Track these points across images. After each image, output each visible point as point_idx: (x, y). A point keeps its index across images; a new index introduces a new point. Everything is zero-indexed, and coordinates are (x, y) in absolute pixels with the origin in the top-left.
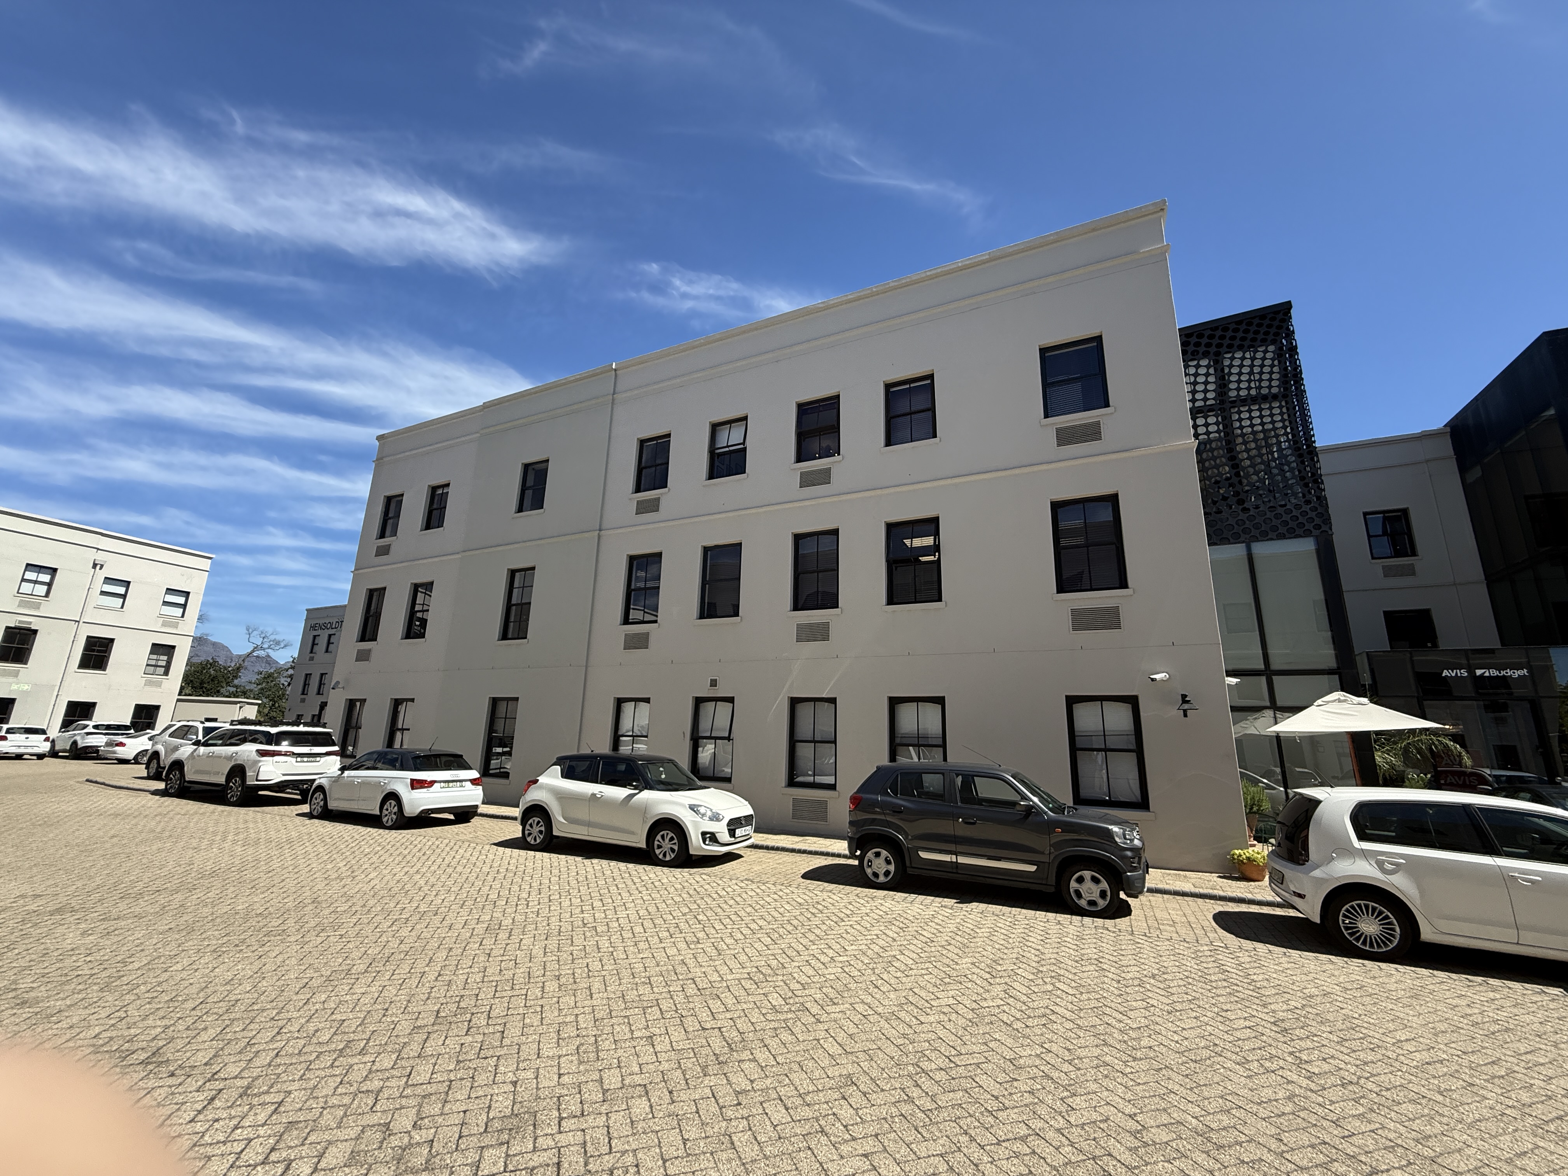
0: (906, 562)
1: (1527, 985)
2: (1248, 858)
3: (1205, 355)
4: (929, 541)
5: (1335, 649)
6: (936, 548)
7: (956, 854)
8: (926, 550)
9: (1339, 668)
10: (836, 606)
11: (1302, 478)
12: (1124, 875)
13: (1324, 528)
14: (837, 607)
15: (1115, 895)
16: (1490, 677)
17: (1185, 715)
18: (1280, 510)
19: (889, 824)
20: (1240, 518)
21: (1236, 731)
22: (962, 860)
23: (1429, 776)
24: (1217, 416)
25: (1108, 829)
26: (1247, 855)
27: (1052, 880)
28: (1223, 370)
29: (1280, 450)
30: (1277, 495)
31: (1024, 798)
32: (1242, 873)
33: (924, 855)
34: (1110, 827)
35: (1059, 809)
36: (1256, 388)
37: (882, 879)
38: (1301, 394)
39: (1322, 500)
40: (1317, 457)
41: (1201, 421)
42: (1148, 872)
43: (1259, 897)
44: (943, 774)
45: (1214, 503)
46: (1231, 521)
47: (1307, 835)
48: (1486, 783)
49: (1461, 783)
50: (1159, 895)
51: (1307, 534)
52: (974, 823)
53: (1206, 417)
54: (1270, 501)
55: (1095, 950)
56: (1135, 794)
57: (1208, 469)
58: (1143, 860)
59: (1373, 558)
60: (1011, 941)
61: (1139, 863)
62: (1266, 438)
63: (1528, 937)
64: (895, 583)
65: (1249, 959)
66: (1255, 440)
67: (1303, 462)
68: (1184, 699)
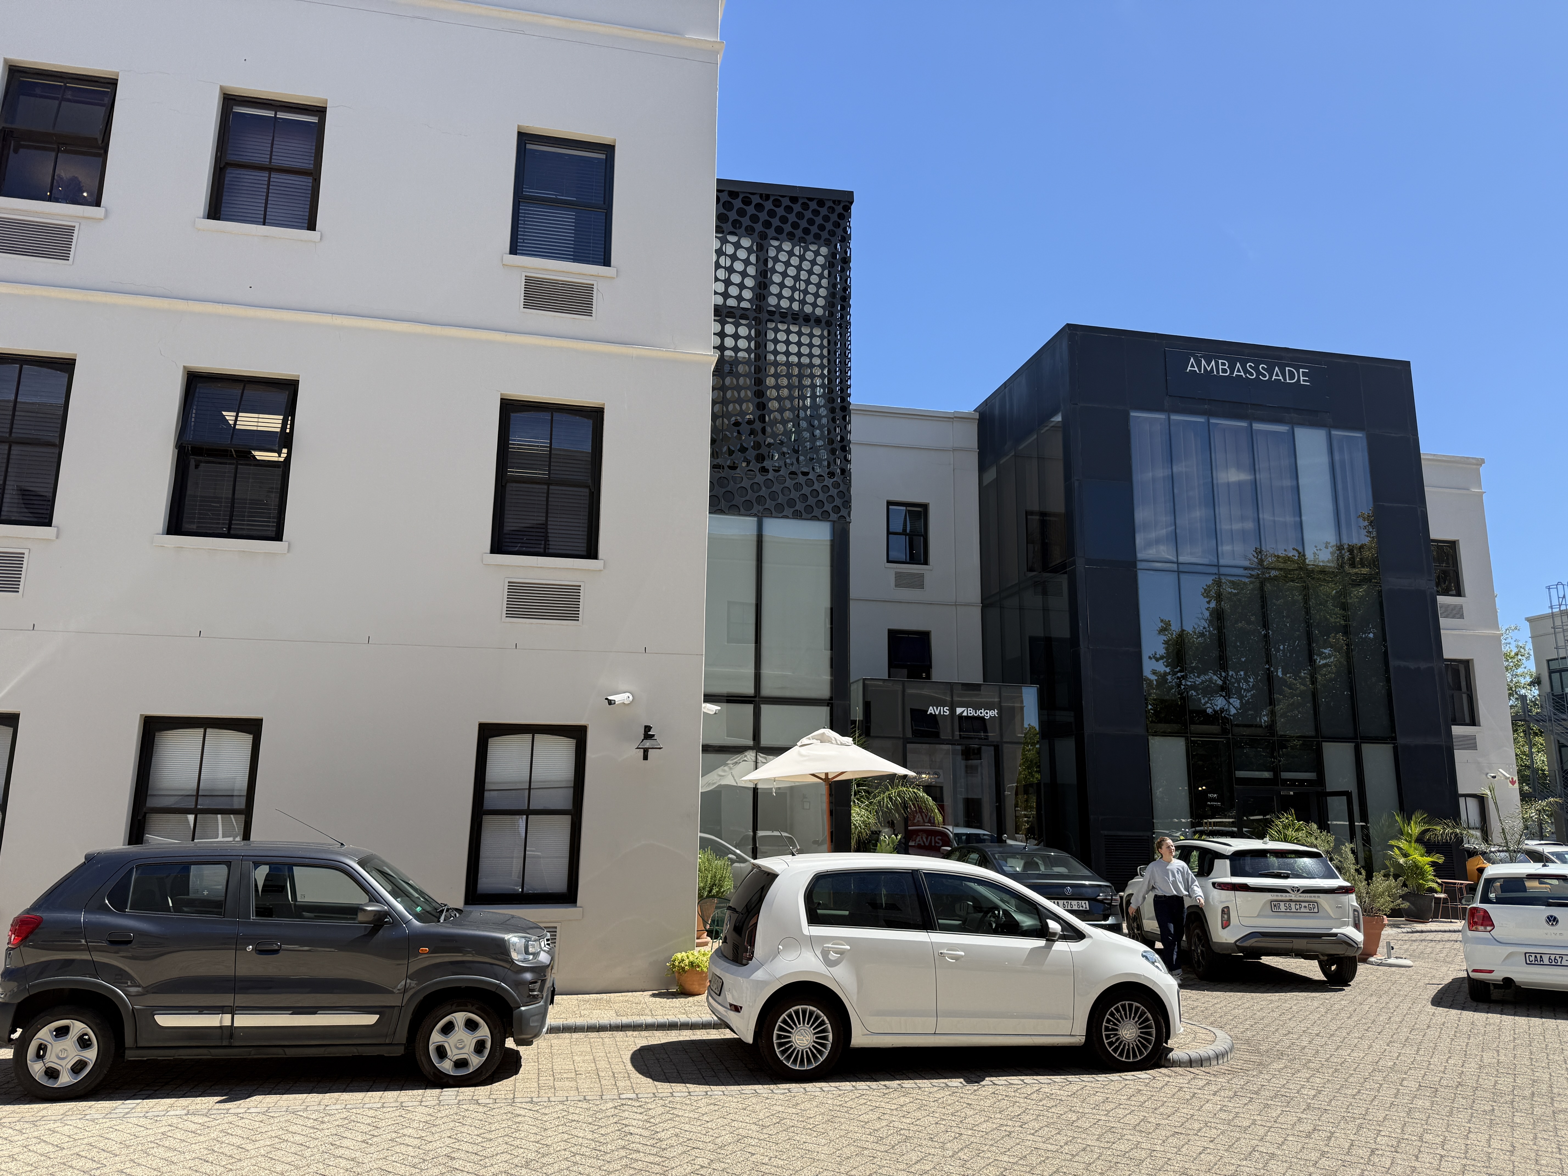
0: (218, 454)
1: (935, 1081)
2: (692, 964)
3: (750, 231)
4: (272, 423)
5: (832, 675)
6: (285, 440)
7: (232, 1011)
8: (265, 440)
9: (831, 698)
10: (47, 521)
11: (831, 442)
12: (516, 1012)
13: (844, 512)
14: (49, 524)
15: (498, 1042)
16: (967, 717)
17: (645, 757)
18: (801, 479)
19: (96, 969)
20: (756, 480)
21: (706, 783)
22: (243, 1021)
23: (899, 837)
24: (750, 328)
25: (503, 940)
26: (691, 958)
27: (402, 1035)
28: (766, 262)
29: (814, 397)
30: (801, 458)
31: (374, 898)
32: (681, 986)
33: (165, 1020)
34: (507, 937)
35: (433, 913)
36: (799, 301)
37: (66, 1079)
38: (845, 325)
39: (845, 472)
40: (850, 417)
41: (729, 329)
42: (552, 1002)
43: (694, 1018)
44: (228, 864)
45: (731, 452)
46: (746, 483)
47: (756, 923)
48: (947, 842)
49: (927, 844)
50: (567, 1035)
51: (824, 517)
52: (275, 952)
53: (737, 325)
54: (792, 464)
55: (448, 1141)
56: (558, 883)
57: (730, 402)
58: (548, 984)
59: (888, 561)
60: (307, 1153)
61: (541, 990)
62: (800, 376)
63: (946, 1024)
64: (190, 492)
65: (662, 1110)
66: (789, 376)
67: (834, 420)
68: (648, 734)
